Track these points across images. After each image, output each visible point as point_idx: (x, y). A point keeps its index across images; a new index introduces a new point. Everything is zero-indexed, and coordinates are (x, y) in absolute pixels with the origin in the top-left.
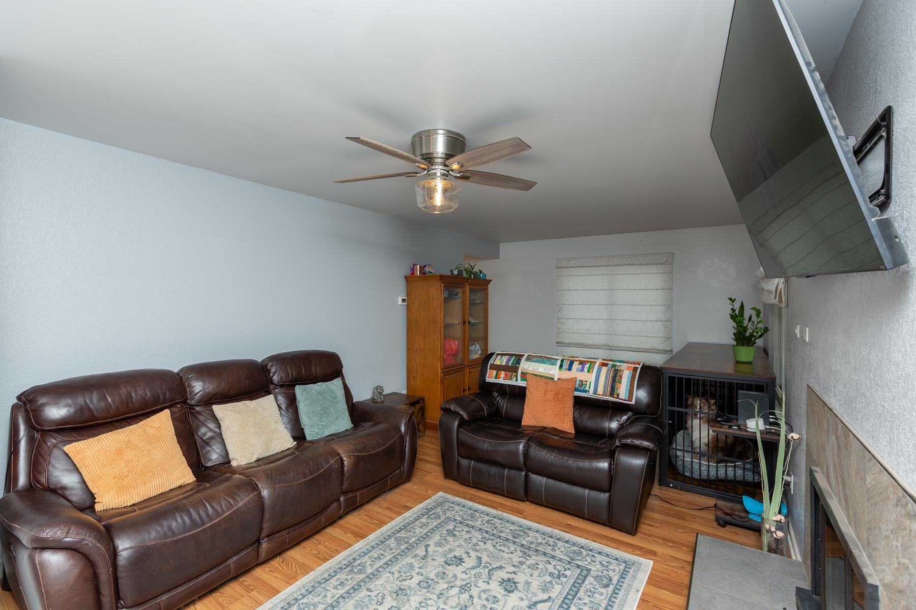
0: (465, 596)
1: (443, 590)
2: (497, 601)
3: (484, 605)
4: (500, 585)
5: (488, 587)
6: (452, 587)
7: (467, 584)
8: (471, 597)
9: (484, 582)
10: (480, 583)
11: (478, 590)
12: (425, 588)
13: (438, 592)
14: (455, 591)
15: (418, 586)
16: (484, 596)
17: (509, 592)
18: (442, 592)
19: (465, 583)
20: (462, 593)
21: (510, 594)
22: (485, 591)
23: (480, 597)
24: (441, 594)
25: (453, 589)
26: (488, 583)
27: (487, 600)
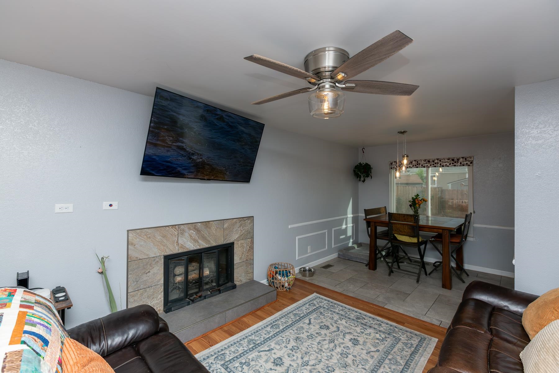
0: (306, 359)
1: (318, 364)
2: (288, 354)
3: (296, 353)
4: (283, 363)
5: (291, 363)
6: (313, 365)
7: (304, 366)
8: (302, 358)
9: (293, 366)
10: (295, 365)
11: (298, 362)
12: (330, 367)
13: (321, 363)
14: (311, 363)
15: (335, 368)
16: (295, 358)
17: (280, 358)
18: (319, 363)
19: (305, 367)
20: (307, 361)
21: (280, 357)
22: (294, 360)
23: (297, 358)
24: (320, 362)
25: (312, 364)
26: (290, 365)
27: (293, 356)
